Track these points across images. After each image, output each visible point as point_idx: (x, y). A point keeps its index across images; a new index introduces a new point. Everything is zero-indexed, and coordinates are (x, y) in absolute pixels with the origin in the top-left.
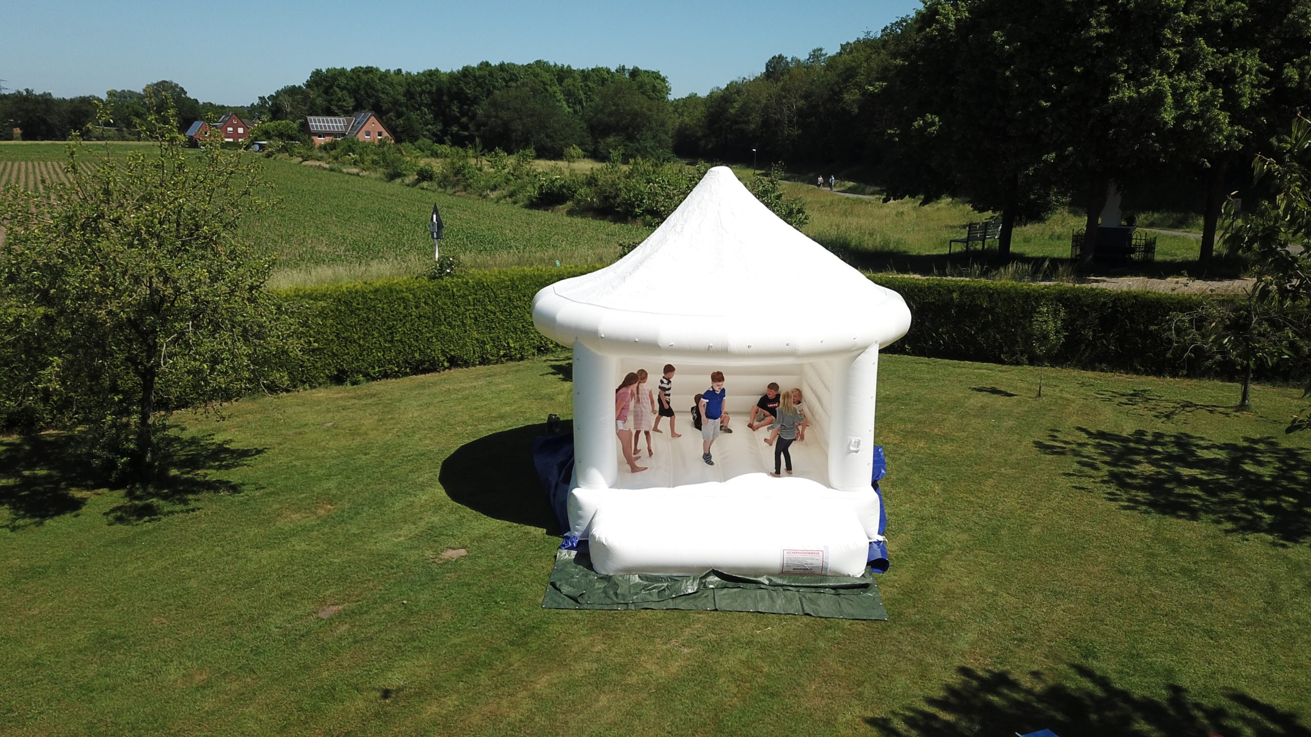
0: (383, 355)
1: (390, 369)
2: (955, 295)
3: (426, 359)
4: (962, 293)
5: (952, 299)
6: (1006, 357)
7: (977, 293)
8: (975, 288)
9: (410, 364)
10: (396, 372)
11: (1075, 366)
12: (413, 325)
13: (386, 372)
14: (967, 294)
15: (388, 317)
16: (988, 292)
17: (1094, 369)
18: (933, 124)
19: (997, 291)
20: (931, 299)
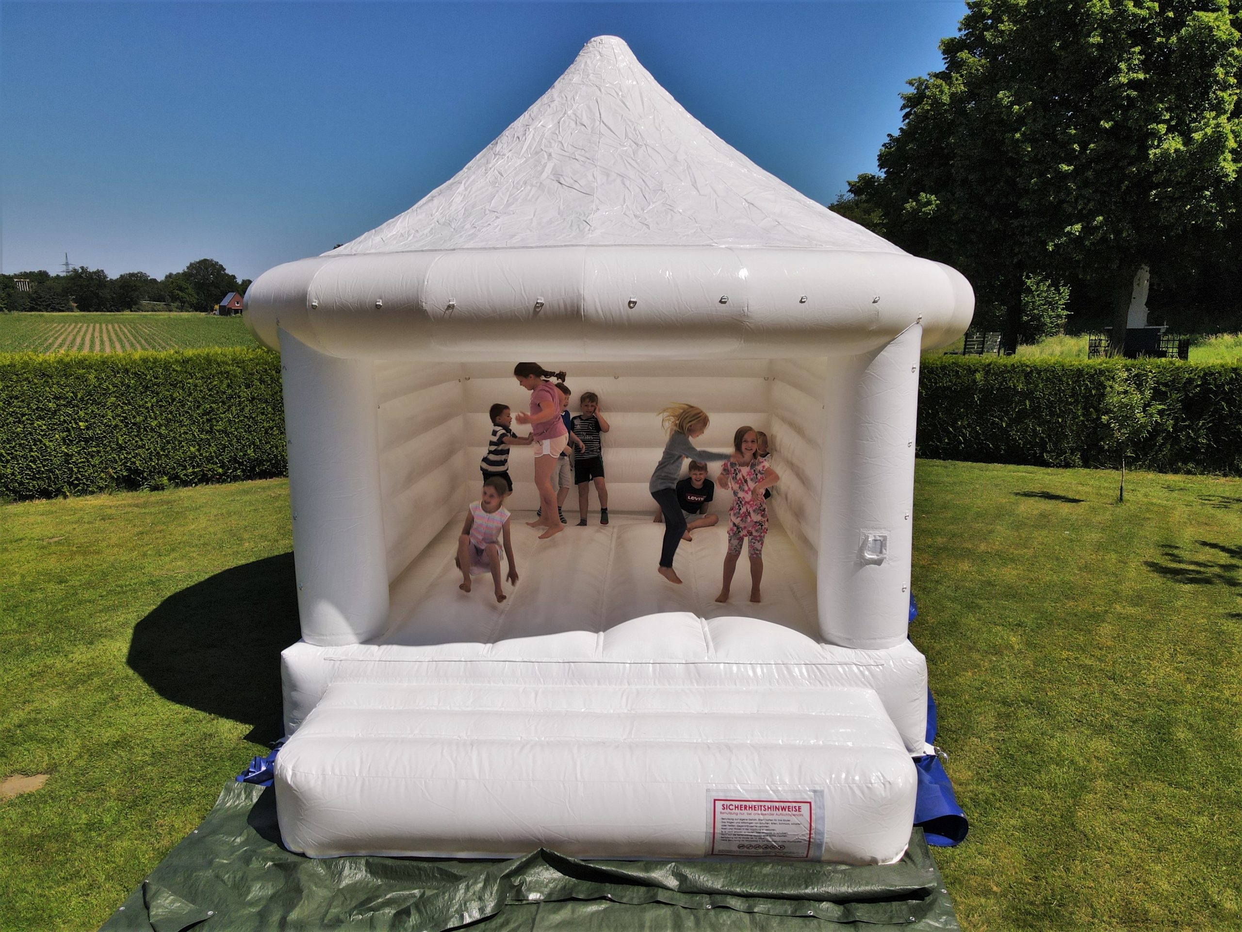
0: (199, 450)
1: (210, 470)
2: (978, 376)
3: (265, 457)
4: (987, 373)
5: (974, 381)
6: (1051, 457)
7: (1009, 372)
8: (1005, 366)
9: (241, 464)
10: (221, 475)
11: (1149, 468)
12: (242, 410)
13: (204, 475)
14: (995, 374)
15: (203, 398)
16: (1023, 371)
17: (1176, 471)
18: (929, 203)
19: (1036, 369)
20: (946, 382)
